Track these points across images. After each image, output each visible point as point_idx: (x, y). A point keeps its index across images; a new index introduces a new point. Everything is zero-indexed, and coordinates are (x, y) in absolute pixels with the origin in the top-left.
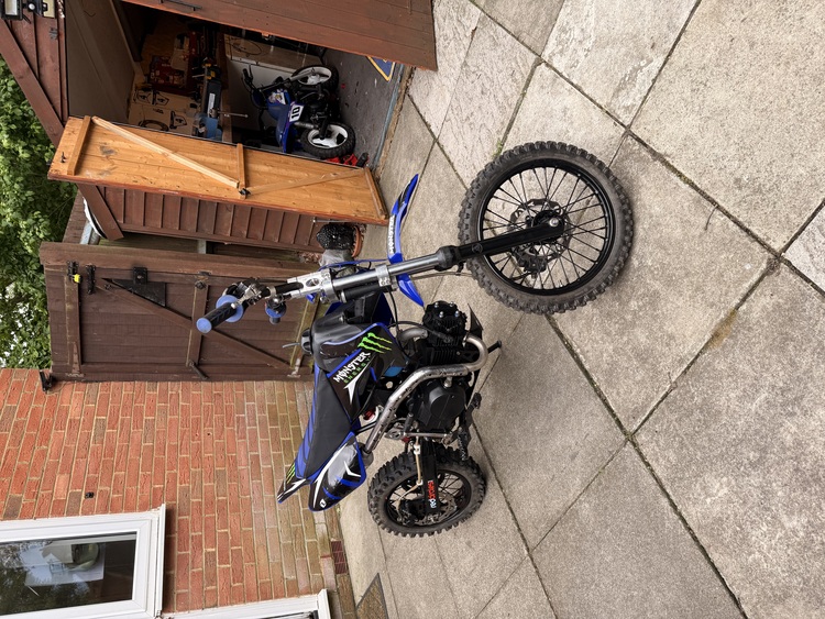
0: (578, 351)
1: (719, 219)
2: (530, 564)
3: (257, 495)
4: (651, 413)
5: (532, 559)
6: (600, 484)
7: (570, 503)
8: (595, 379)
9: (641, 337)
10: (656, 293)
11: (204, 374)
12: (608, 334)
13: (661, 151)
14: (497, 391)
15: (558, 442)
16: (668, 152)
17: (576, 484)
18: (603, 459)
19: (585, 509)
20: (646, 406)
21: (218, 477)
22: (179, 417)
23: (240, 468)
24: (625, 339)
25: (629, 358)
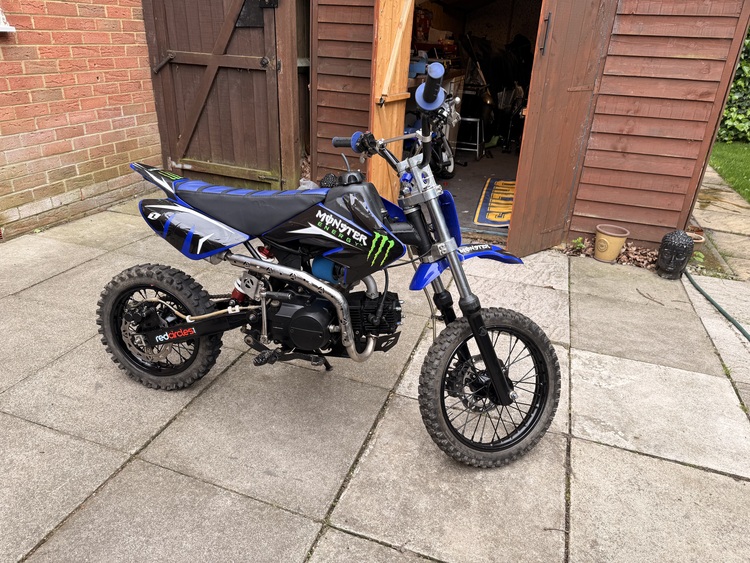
0: (371, 447)
1: (560, 537)
2: (123, 460)
3: (40, 137)
4: (361, 537)
5: (129, 461)
6: (261, 509)
7: (219, 484)
8: (356, 471)
9: (423, 503)
10: (467, 504)
11: (160, 70)
12: (404, 471)
13: (574, 470)
14: (284, 377)
15: (273, 452)
16: (577, 476)
17: (245, 485)
18: (288, 504)
19: (224, 503)
20: (365, 529)
21: (53, 92)
22: (111, 43)
23: (67, 114)
24: (411, 488)
25: (397, 499)
